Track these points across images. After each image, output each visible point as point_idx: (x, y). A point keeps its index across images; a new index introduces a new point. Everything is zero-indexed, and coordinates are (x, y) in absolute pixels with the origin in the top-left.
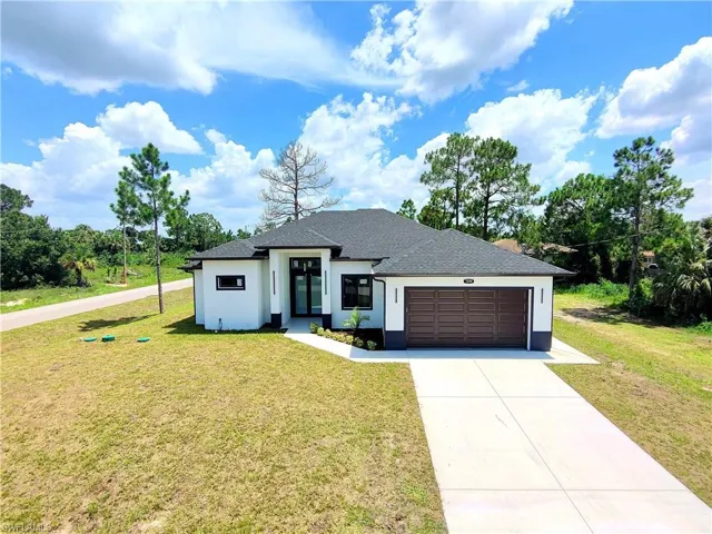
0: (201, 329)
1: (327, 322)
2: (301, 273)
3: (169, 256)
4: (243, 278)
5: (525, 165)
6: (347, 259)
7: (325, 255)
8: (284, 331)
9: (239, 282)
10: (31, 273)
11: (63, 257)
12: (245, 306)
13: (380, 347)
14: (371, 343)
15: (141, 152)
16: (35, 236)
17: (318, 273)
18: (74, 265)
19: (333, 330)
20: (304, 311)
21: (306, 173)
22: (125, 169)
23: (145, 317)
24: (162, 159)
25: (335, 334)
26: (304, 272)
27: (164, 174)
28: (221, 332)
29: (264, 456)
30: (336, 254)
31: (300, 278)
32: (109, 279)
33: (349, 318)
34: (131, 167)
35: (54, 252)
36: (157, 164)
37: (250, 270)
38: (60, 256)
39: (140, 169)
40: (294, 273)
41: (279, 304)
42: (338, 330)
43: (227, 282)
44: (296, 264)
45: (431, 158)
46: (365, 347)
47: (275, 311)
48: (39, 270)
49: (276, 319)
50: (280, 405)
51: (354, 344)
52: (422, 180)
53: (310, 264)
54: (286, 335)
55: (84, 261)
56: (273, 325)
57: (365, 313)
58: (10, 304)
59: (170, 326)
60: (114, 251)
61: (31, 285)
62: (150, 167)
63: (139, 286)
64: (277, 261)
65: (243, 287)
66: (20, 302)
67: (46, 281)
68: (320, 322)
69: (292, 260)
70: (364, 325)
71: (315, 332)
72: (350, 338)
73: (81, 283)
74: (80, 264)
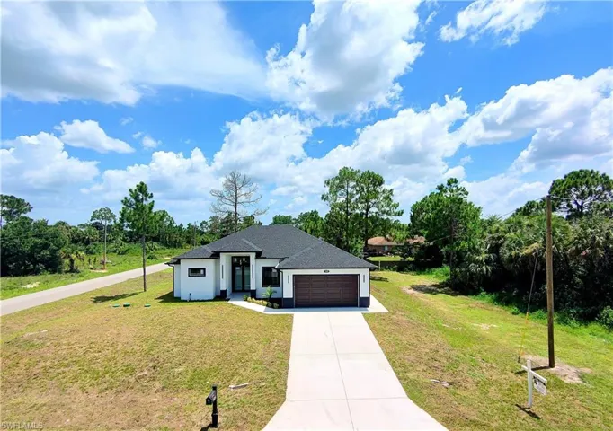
0: (178, 300)
1: (253, 294)
2: (239, 265)
3: (132, 246)
4: (204, 269)
5: (389, 189)
6: (265, 258)
7: (252, 256)
8: (228, 300)
9: (202, 271)
10: (35, 263)
11: (61, 251)
12: (205, 286)
13: (280, 307)
14: (276, 305)
15: (136, 188)
16: (39, 236)
17: (248, 265)
18: (69, 257)
19: (256, 299)
20: (240, 287)
21: (243, 192)
22: (126, 198)
23: (134, 294)
24: (149, 192)
25: (258, 301)
26: (240, 265)
27: (150, 201)
28: (190, 301)
29: (221, 348)
30: (259, 255)
31: (238, 268)
32: (91, 266)
33: (265, 292)
34: (129, 197)
35: (53, 246)
36: (146, 195)
37: (209, 265)
38: (58, 250)
39: (135, 198)
40: (234, 265)
41: (225, 284)
42: (259, 299)
43: (194, 272)
44: (236, 260)
45: (328, 183)
46: (272, 307)
47: (223, 288)
48: (42, 261)
49: (224, 293)
50: (227, 331)
51: (267, 306)
52: (322, 198)
53: (244, 260)
54: (229, 302)
55: (77, 254)
56: (221, 296)
57: (274, 289)
58: (29, 286)
59: (159, 298)
60: (87, 242)
61: (36, 272)
62: (141, 197)
63: (116, 272)
64: (225, 260)
65: (204, 275)
66: (35, 285)
67: (46, 269)
68: (249, 294)
69: (233, 257)
70: (274, 296)
71: (246, 300)
72: (265, 302)
73: (72, 270)
74: (73, 256)
